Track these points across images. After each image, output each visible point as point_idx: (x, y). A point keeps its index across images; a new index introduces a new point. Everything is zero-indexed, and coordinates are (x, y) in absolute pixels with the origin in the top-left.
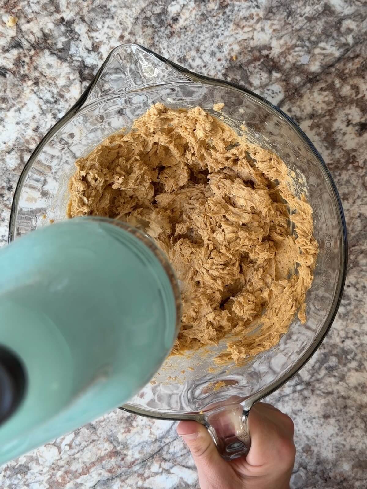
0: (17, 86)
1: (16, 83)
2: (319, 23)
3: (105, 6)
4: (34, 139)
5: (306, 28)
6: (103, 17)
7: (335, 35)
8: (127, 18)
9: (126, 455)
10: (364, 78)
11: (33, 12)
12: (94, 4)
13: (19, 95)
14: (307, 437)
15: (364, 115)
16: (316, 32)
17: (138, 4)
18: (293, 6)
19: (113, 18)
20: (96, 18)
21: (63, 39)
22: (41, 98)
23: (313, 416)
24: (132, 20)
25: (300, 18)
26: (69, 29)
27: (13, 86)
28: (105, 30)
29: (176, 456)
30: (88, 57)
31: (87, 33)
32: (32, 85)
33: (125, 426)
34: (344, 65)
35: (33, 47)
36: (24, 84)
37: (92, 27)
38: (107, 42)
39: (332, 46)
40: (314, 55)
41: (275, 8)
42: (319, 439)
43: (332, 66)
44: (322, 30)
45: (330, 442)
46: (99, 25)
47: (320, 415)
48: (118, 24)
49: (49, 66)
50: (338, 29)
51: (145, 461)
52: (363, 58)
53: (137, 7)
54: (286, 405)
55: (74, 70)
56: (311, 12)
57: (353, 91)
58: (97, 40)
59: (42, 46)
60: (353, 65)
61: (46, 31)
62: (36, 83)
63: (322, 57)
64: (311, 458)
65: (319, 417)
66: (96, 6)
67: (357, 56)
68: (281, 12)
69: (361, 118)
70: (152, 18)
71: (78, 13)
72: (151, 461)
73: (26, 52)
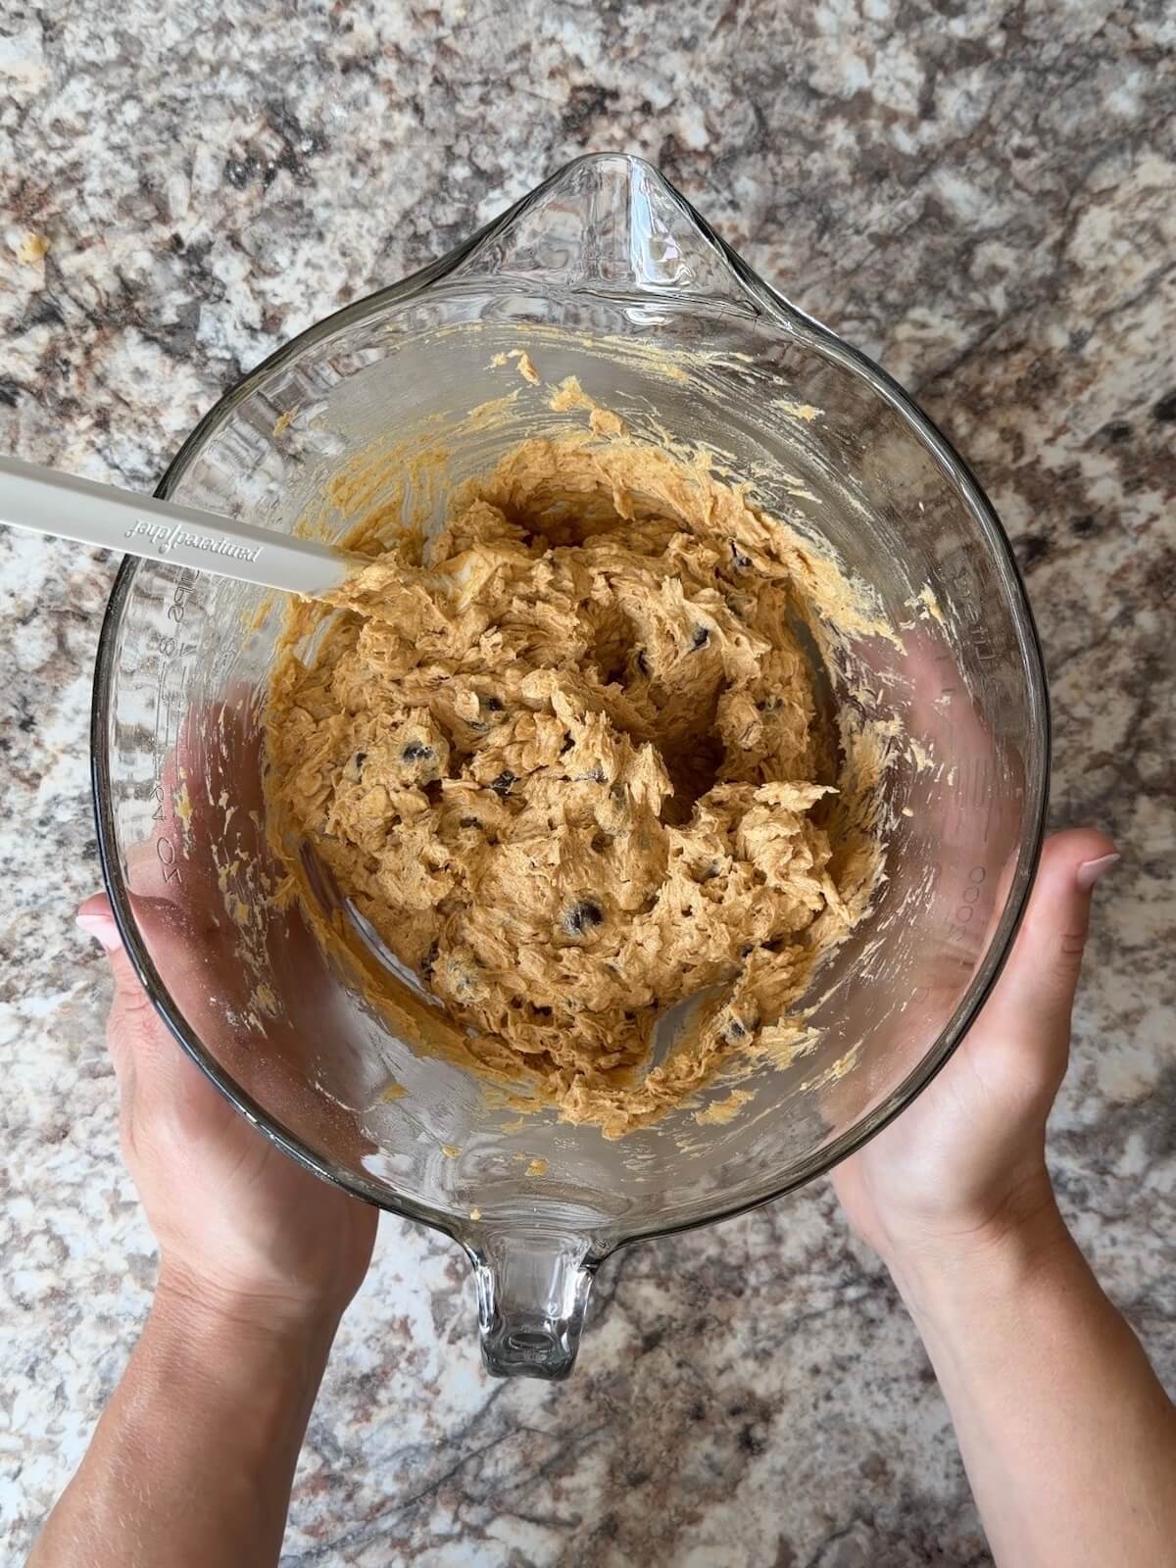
0: (48, 430)
1: (45, 422)
2: (908, 251)
3: (300, 203)
4: (95, 583)
5: (872, 267)
6: (293, 236)
7: (955, 285)
8: (361, 236)
9: (358, 1486)
10: (1036, 408)
11: (92, 220)
12: (268, 198)
13: (52, 458)
14: (875, 1433)
15: (1038, 514)
16: (900, 277)
17: (392, 198)
18: (836, 205)
19: (321, 236)
20: (274, 237)
21: (180, 298)
22: (117, 467)
23: (892, 1375)
24: (375, 244)
25: (856, 239)
26: (196, 268)
27: (38, 432)
28: (300, 271)
29: (500, 1487)
30: (251, 348)
31: (246, 280)
32: (90, 428)
33: (355, 1402)
34: (982, 371)
35: (94, 320)
36: (68, 426)
37: (263, 264)
38: (305, 306)
39: (946, 316)
40: (894, 343)
41: (784, 210)
42: (908, 1438)
43: (947, 373)
44: (919, 273)
45: (940, 1448)
46: (282, 257)
47: (913, 1373)
48: (337, 256)
49: (140, 374)
50: (964, 270)
51: (413, 1501)
52: (1035, 351)
53: (389, 208)
54: (814, 1342)
55: (211, 385)
56: (885, 222)
57: (1008, 447)
58: (277, 302)
59: (118, 317)
60: (1006, 370)
61: (132, 275)
62: (102, 424)
63: (917, 349)
64: (887, 1494)
65: (909, 1378)
66: (272, 204)
67: (1018, 347)
68: (802, 220)
69: (1031, 522)
70: (434, 238)
71: (221, 225)
72: (429, 1501)
73: (72, 333)
